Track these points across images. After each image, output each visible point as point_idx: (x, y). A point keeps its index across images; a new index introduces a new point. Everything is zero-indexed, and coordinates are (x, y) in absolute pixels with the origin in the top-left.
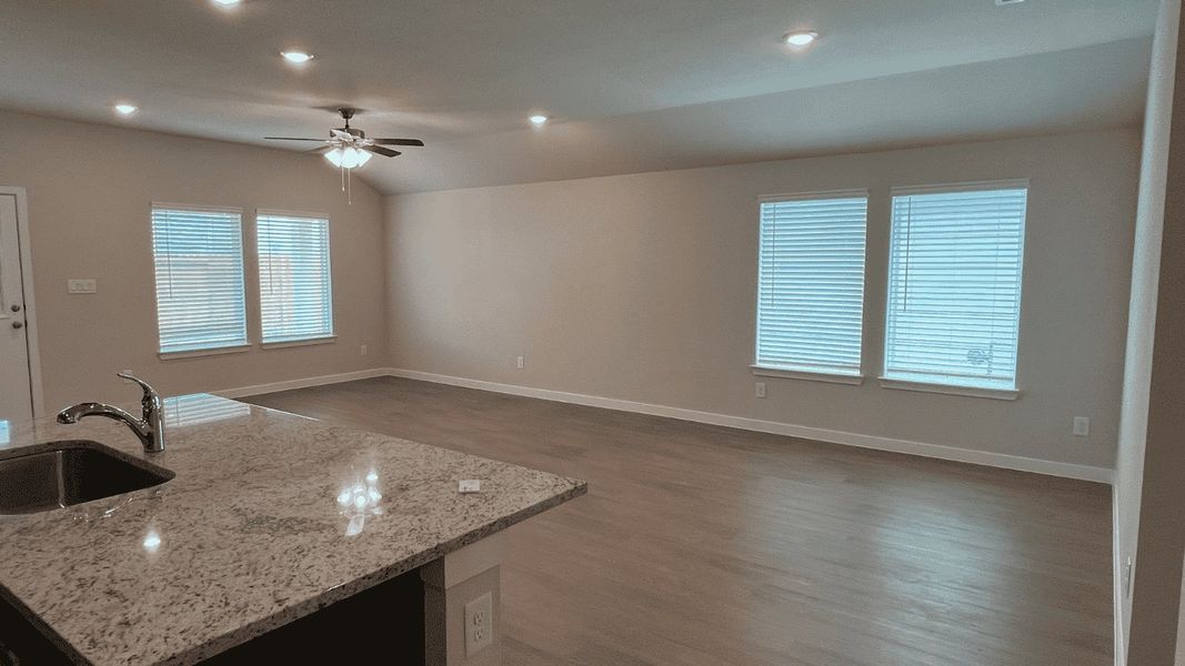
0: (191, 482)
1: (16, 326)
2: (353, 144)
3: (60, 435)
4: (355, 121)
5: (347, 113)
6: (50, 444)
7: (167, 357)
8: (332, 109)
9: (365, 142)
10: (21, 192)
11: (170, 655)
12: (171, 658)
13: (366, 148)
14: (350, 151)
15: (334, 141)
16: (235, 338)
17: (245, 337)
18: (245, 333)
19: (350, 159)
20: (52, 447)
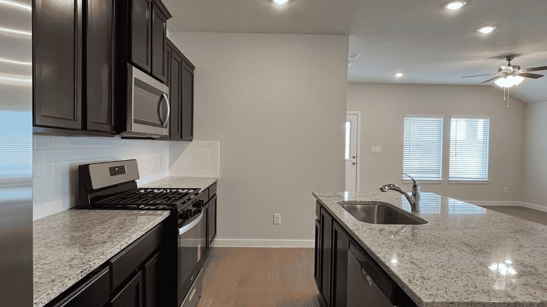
0: (437, 226)
1: (354, 164)
2: (513, 74)
3: (376, 199)
4: (514, 61)
5: (509, 58)
6: (373, 202)
7: (406, 182)
8: (501, 57)
9: (521, 71)
10: (359, 113)
11: (451, 301)
12: (451, 303)
13: (521, 75)
14: (510, 77)
15: (501, 73)
16: (436, 177)
17: (441, 176)
18: (441, 175)
19: (509, 82)
20: (374, 203)
